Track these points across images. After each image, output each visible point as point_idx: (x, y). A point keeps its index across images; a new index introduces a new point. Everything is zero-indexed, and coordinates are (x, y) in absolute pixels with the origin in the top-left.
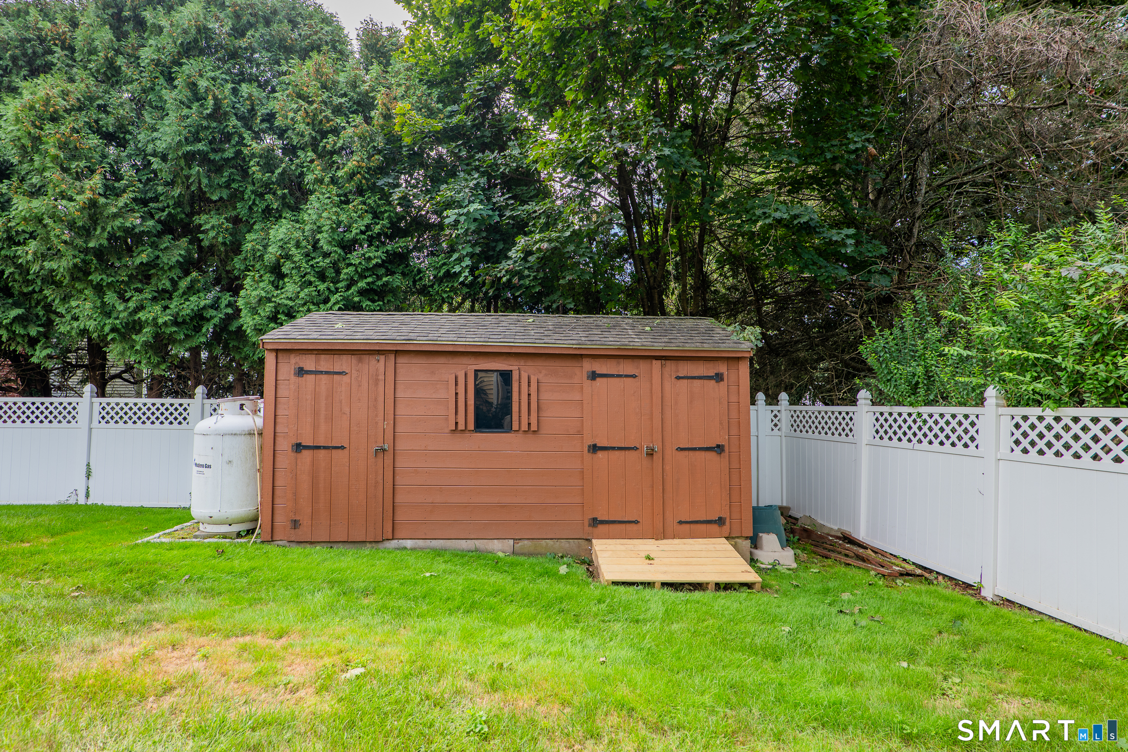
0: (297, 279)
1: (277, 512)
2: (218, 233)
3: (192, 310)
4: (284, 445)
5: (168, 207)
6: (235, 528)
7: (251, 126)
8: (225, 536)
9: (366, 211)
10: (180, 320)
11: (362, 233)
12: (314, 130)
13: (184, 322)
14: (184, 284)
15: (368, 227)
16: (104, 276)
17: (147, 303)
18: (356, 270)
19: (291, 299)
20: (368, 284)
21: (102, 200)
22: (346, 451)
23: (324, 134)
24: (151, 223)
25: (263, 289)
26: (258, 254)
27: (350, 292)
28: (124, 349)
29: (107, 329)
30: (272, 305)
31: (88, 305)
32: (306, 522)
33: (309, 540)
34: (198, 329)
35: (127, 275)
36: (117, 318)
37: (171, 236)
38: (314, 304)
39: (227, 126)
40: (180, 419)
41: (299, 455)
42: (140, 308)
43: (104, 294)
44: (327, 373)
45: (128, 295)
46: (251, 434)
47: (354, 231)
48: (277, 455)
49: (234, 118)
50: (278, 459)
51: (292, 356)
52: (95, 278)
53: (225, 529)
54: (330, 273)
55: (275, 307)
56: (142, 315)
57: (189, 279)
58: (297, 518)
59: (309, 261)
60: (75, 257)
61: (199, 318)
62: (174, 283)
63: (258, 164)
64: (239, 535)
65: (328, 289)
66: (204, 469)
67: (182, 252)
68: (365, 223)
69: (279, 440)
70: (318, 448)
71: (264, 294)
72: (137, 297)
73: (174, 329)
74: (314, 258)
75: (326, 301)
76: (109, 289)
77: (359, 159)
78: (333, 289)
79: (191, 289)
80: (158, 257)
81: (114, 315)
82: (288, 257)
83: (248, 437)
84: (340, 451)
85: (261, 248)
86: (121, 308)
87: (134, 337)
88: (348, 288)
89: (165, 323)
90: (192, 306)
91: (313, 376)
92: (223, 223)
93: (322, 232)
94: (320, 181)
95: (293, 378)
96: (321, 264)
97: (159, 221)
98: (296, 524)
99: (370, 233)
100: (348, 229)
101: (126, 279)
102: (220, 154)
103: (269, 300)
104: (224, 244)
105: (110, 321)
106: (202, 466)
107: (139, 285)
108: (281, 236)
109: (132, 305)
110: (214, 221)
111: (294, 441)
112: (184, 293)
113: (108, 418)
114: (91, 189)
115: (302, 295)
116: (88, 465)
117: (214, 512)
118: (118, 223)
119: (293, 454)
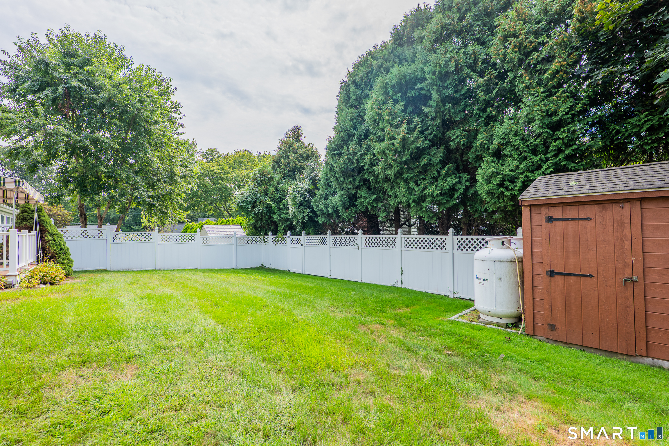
0: (516, 157)
1: (537, 316)
2: (460, 140)
3: (449, 186)
4: (540, 271)
5: (433, 131)
6: (504, 321)
7: (475, 70)
8: (499, 325)
9: (568, 97)
10: (443, 192)
11: (567, 113)
12: (520, 54)
13: (446, 193)
14: (443, 172)
15: (571, 108)
16: (409, 174)
17: (428, 185)
18: (563, 143)
19: (512, 171)
20: (573, 150)
21: (408, 135)
22: (594, 280)
23: (528, 54)
24: (427, 142)
25: (494, 167)
26: (486, 146)
27: (558, 158)
28: (417, 210)
29: (411, 201)
30: (500, 176)
31: (403, 190)
32: (561, 327)
33: (564, 341)
34: (452, 196)
35: (418, 172)
36: (415, 195)
37: (435, 147)
38: (530, 172)
39: (462, 74)
40: (441, 246)
41: (552, 279)
42: (425, 188)
43: (409, 183)
44: (573, 219)
45: (419, 182)
46: (512, 261)
47: (561, 114)
48: (535, 277)
49: (466, 68)
50: (535, 280)
51: (543, 209)
52: (405, 176)
53: (498, 320)
54: (541, 148)
55: (502, 178)
56: (427, 192)
57: (446, 169)
58: (554, 324)
59: (524, 143)
60: (397, 167)
61: (453, 189)
62: (439, 172)
63: (482, 91)
64: (507, 326)
65: (541, 159)
66: (484, 282)
67: (442, 155)
68: (568, 106)
69: (535, 267)
70: (569, 275)
71: (495, 170)
72: (424, 182)
73: (441, 198)
74: (529, 140)
75: (539, 167)
76: (411, 181)
77: (561, 60)
78: (544, 159)
79: (447, 175)
80: (431, 159)
81: (413, 193)
82: (508, 143)
83: (510, 263)
84: (588, 279)
85: (487, 142)
86: (417, 189)
87: (422, 204)
88: (556, 156)
89: (437, 195)
90: (449, 184)
91: (561, 222)
92: (462, 133)
93: (535, 121)
94: (528, 87)
95: (544, 224)
96: (535, 143)
97: (430, 140)
98: (552, 327)
99: (573, 112)
100: (555, 113)
101: (417, 174)
102: (459, 93)
103: (498, 174)
104: (463, 145)
105: (412, 197)
106: (483, 280)
107: (423, 176)
108: (503, 131)
109: (421, 187)
110: (458, 133)
111: (548, 269)
112: (444, 177)
113: (408, 245)
114: (403, 131)
115: (521, 166)
116: (401, 268)
117: (492, 309)
118: (414, 146)
119: (548, 278)
